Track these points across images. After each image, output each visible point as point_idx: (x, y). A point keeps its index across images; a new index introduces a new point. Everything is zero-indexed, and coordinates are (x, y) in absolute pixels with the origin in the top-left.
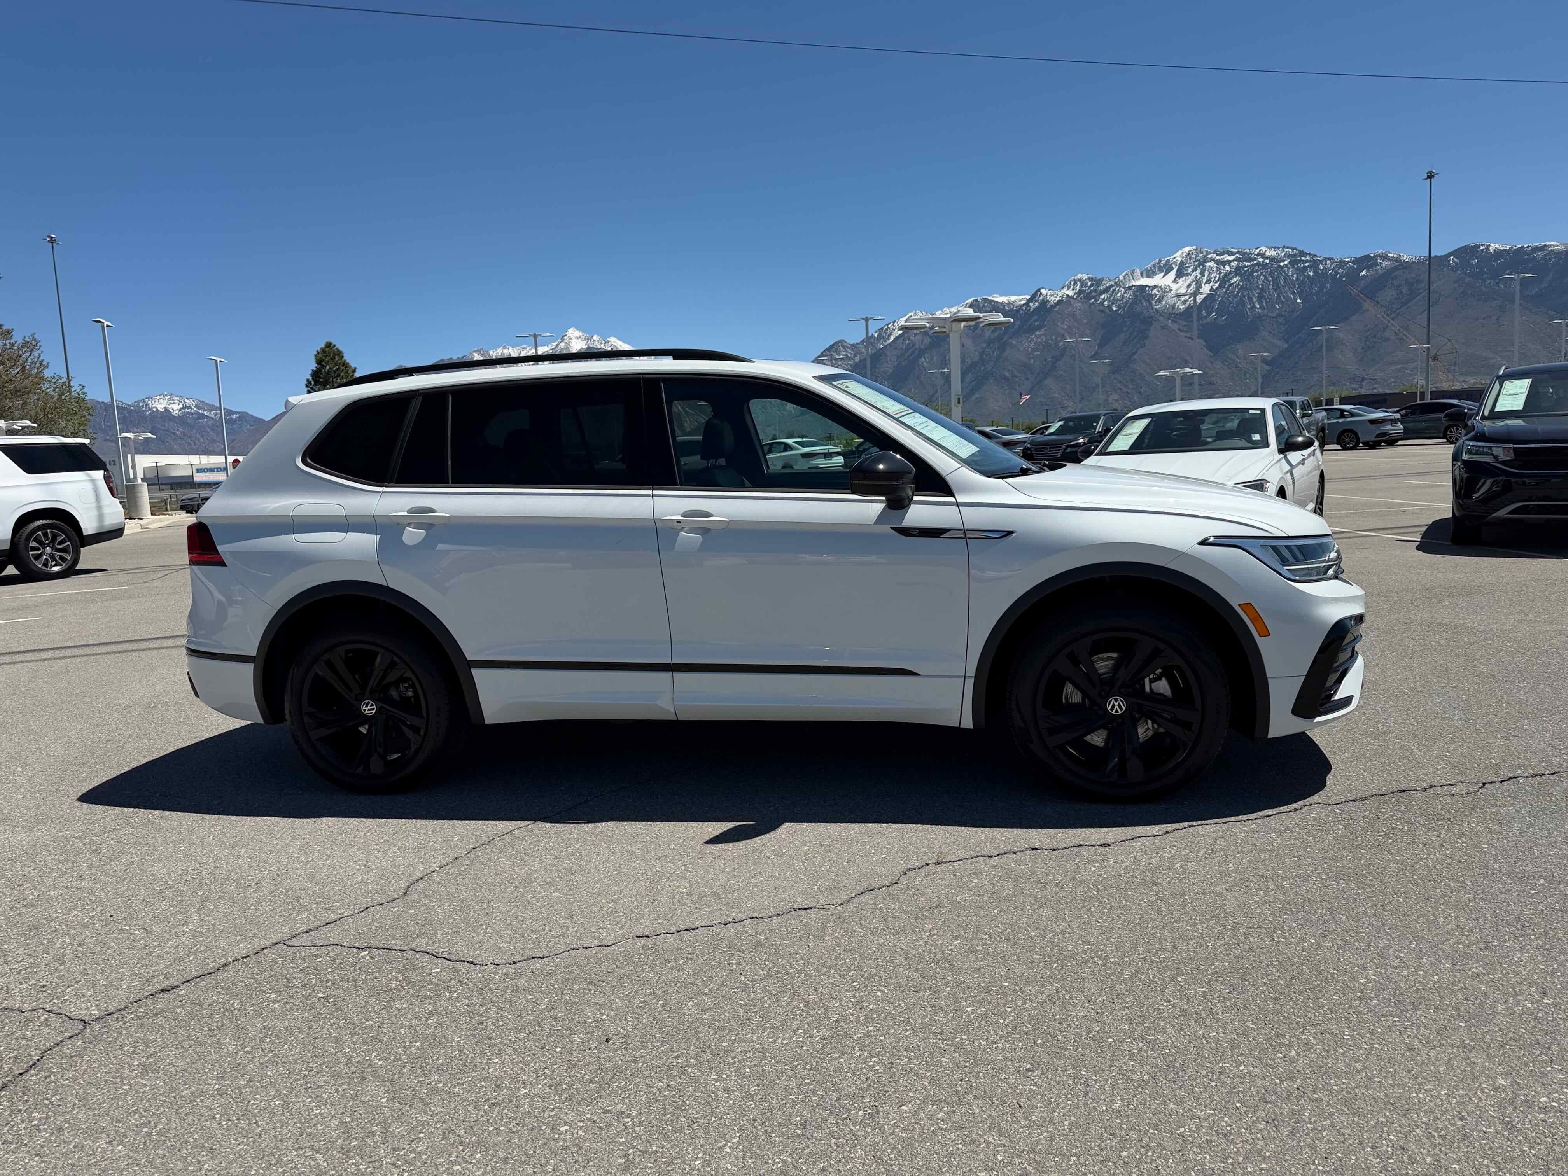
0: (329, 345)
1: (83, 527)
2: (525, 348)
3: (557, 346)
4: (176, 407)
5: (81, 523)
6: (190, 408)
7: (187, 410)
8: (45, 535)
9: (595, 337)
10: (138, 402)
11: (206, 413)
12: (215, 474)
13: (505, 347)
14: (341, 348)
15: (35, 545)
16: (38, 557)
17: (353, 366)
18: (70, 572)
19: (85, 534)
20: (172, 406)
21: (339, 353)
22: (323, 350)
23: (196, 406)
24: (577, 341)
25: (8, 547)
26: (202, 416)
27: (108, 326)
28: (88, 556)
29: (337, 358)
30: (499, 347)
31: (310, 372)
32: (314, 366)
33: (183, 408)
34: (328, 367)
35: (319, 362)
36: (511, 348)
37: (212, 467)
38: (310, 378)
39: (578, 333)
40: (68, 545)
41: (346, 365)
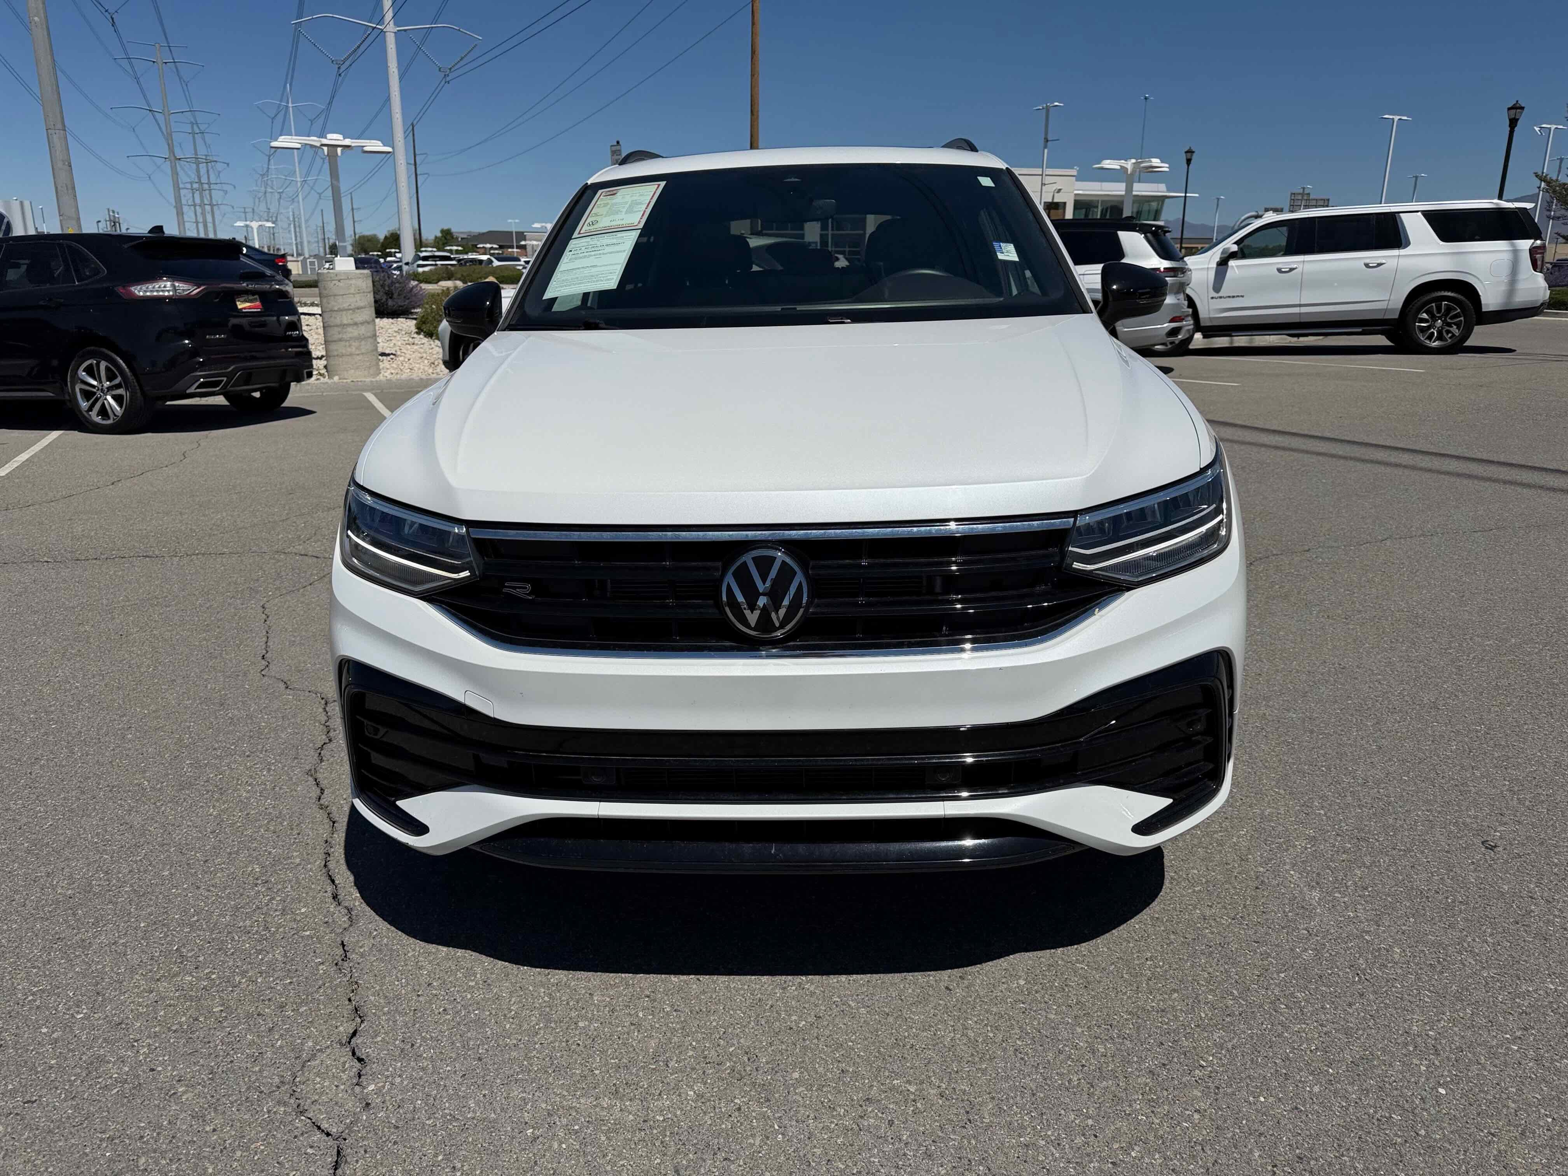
1: (1483, 302)
5: (1482, 298)
8: (1439, 309)
15: (1425, 316)
16: (1423, 330)
18: (1457, 347)
19: (1484, 310)
25: (1397, 317)
28: (1480, 335)
40: (1461, 320)
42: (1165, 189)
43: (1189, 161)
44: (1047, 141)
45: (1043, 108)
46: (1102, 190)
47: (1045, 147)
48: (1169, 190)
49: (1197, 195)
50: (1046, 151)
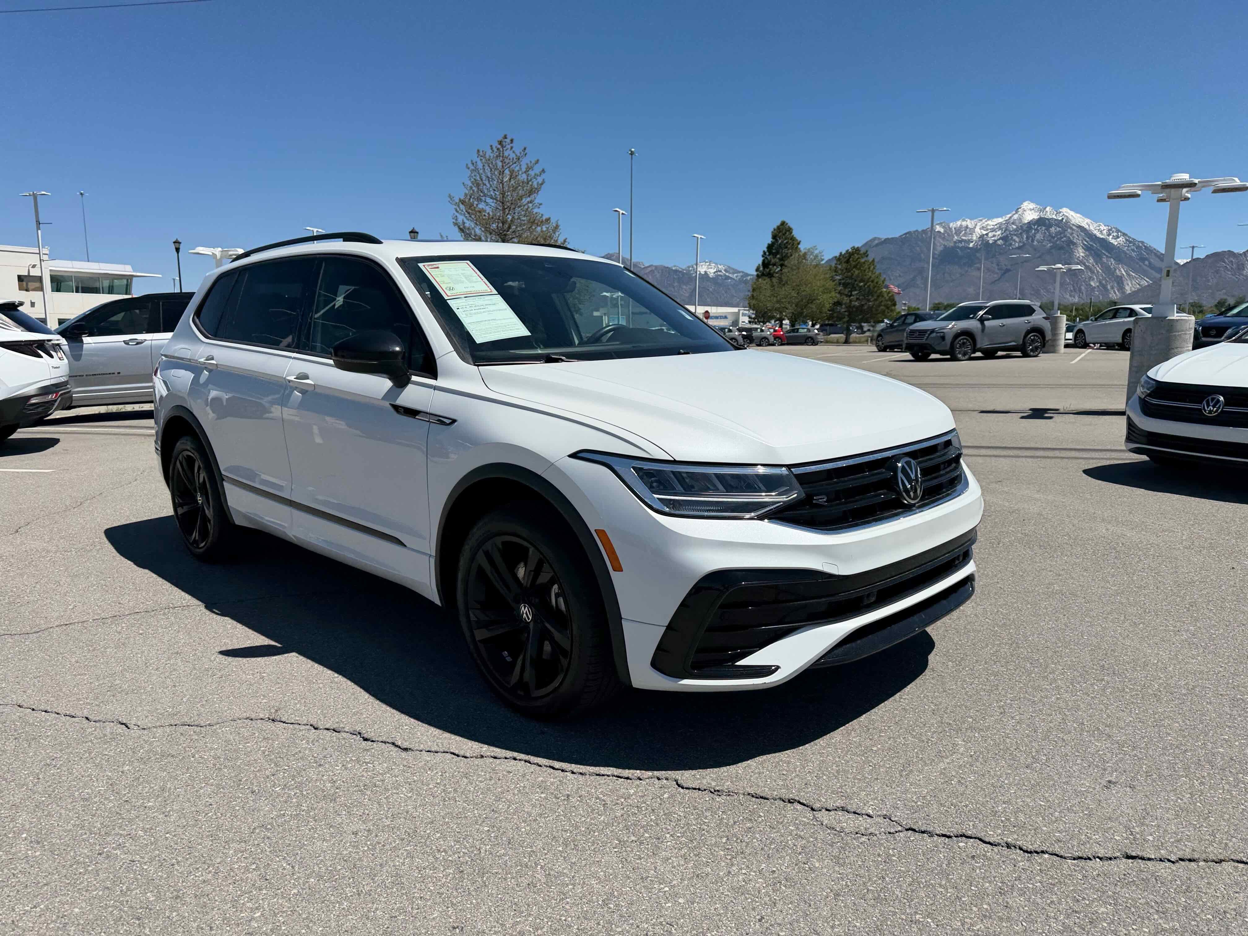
0: (783, 223)
2: (981, 220)
3: (1010, 218)
4: (712, 271)
6: (721, 271)
7: (719, 273)
9: (1048, 209)
10: (689, 267)
11: (730, 275)
12: (719, 320)
13: (964, 220)
14: (792, 226)
17: (799, 239)
20: (710, 270)
21: (790, 230)
22: (778, 227)
23: (725, 270)
24: (1030, 212)
26: (727, 278)
27: (623, 214)
29: (788, 233)
30: (958, 220)
31: (766, 246)
32: (769, 240)
33: (716, 272)
34: (780, 241)
35: (774, 237)
36: (969, 221)
37: (717, 315)
38: (766, 250)
39: (1032, 206)
41: (793, 239)
42: (131, 270)
43: (178, 250)
44: (38, 223)
45: (30, 195)
46: (73, 268)
47: (38, 228)
48: (134, 271)
49: (160, 276)
50: (39, 231)
